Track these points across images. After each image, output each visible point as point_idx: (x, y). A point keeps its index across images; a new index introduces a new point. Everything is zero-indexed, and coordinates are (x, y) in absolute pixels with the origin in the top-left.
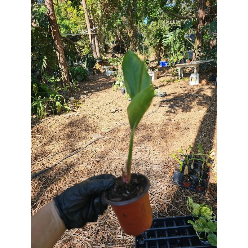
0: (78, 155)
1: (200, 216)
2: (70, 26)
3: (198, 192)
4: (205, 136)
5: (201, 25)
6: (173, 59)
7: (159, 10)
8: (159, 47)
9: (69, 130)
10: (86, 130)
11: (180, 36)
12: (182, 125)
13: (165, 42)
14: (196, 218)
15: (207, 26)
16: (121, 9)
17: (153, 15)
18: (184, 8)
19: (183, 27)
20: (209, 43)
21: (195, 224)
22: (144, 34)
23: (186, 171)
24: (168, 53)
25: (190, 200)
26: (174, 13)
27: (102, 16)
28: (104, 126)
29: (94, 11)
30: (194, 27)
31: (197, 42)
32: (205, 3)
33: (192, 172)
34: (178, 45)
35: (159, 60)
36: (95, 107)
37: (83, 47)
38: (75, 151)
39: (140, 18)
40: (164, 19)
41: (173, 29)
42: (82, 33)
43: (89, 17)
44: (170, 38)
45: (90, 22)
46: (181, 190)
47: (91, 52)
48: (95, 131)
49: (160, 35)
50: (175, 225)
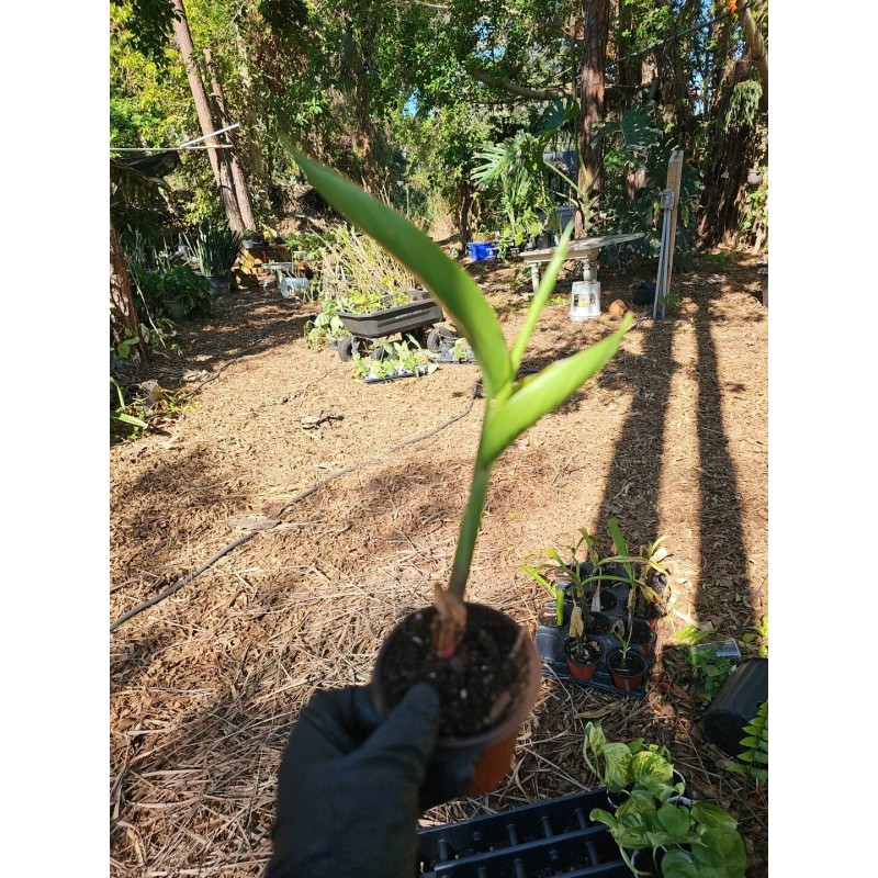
0: (180, 600)
1: (629, 788)
2: (137, 119)
3: (621, 694)
4: (632, 492)
5: (592, 121)
6: (511, 233)
7: (454, 69)
8: (461, 195)
9: (140, 503)
10: (208, 500)
11: (531, 156)
12: (554, 460)
13: (482, 176)
14: (621, 799)
15: (614, 125)
16: (321, 61)
17: (433, 86)
18: (538, 64)
19: (537, 125)
20: (623, 180)
21: (616, 821)
22: (409, 151)
23: (577, 626)
24: (495, 216)
25: (595, 734)
26: (505, 81)
27: (256, 86)
28: (278, 484)
29: (222, 67)
30: (574, 125)
31: (587, 177)
32: (602, 49)
33: (596, 625)
34: (523, 189)
35: (466, 236)
36: (242, 414)
37: (189, 196)
38: (166, 585)
39: (388, 95)
40: (472, 98)
41: (504, 133)
42: (184, 143)
43: (206, 90)
44: (496, 162)
45: (212, 104)
46: (562, 695)
47: (219, 213)
48: (241, 502)
49: (461, 152)
50: (548, 831)
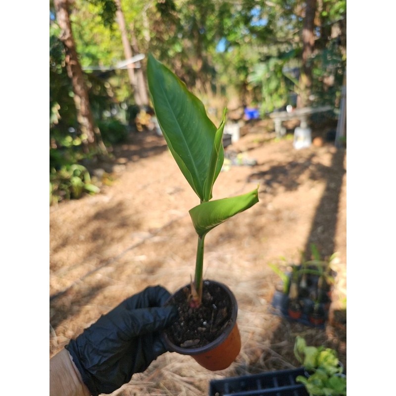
0: (110, 269)
2: (99, 56)
4: (323, 232)
7: (242, 30)
8: (243, 87)
10: (123, 224)
13: (252, 79)
14: (311, 373)
15: (317, 56)
17: (232, 38)
19: (281, 56)
21: (309, 382)
22: (219, 67)
23: (294, 293)
25: (301, 342)
28: (155, 220)
29: (138, 31)
30: (298, 54)
33: (303, 294)
34: (273, 85)
37: (119, 88)
38: (105, 262)
39: (211, 42)
40: (250, 43)
41: (267, 58)
42: (120, 65)
43: (130, 41)
46: (285, 325)
47: (132, 96)
48: (137, 226)
49: (243, 68)
50: (276, 384)
